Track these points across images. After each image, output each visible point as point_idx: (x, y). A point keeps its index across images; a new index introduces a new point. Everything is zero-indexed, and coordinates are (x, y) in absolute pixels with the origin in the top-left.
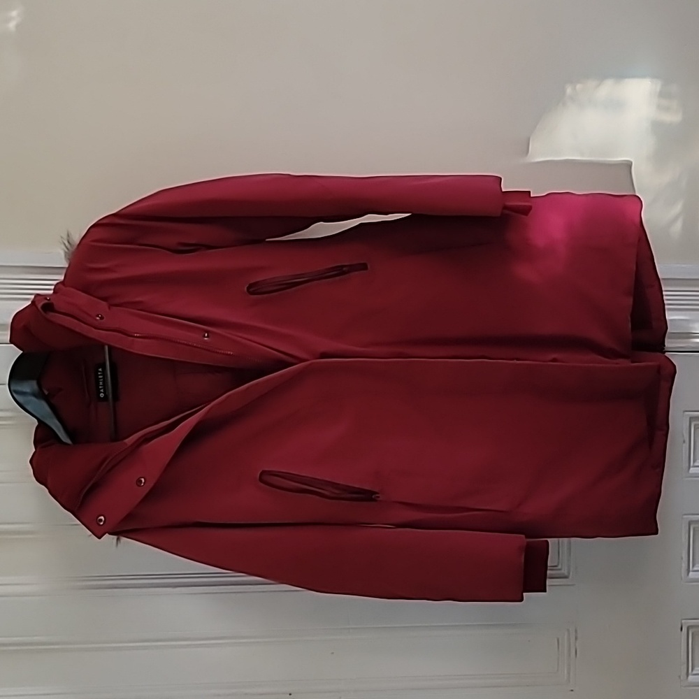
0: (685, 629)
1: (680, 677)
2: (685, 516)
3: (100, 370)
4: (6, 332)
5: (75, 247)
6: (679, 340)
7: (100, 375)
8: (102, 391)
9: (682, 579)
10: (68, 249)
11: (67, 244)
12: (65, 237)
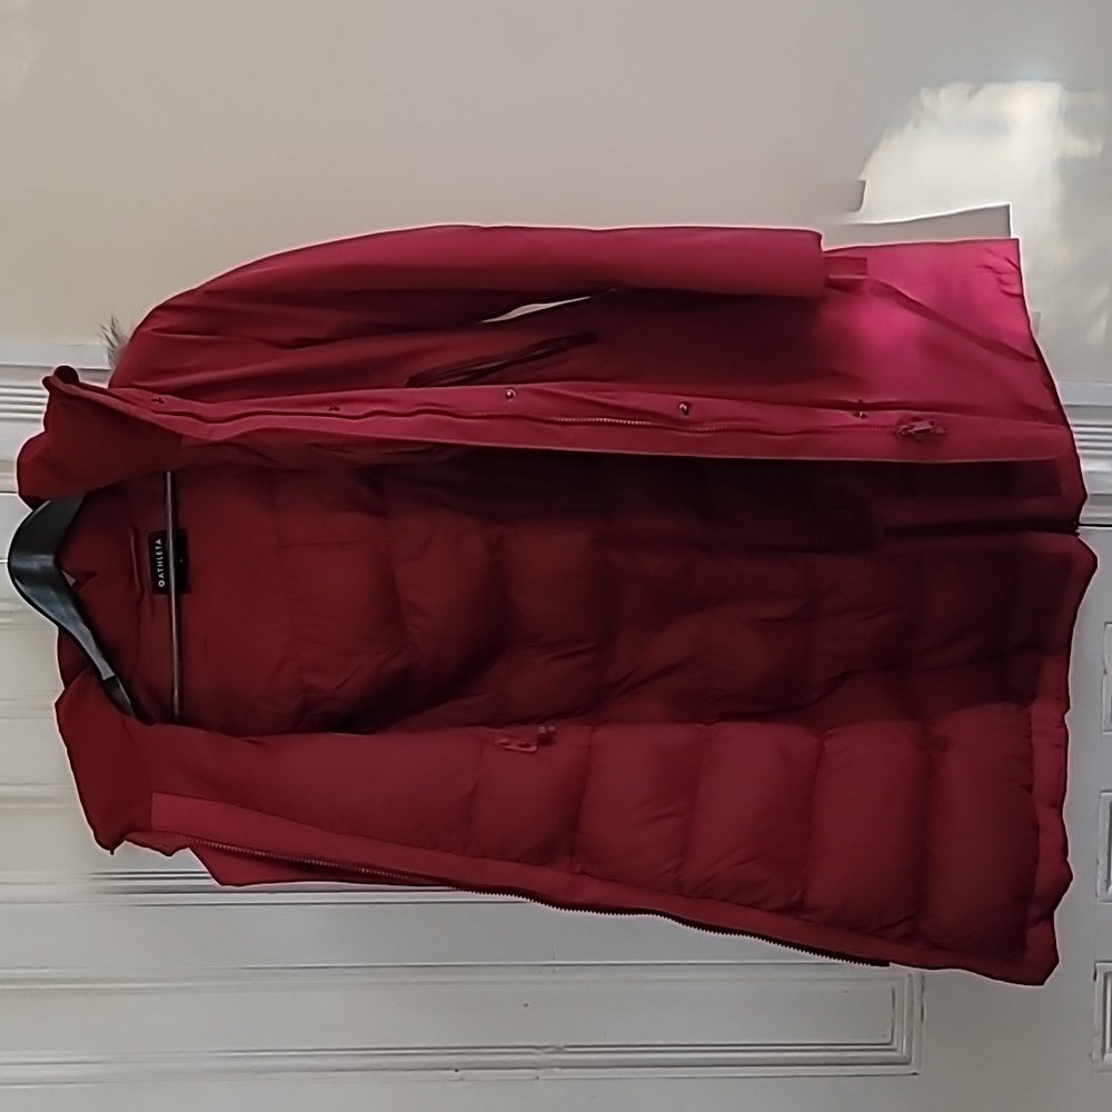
0: (1100, 977)
1: (1091, 1055)
2: (1104, 794)
3: (159, 542)
4: (10, 474)
5: (127, 342)
6: (1102, 507)
7: (159, 550)
8: (161, 576)
9: (1097, 895)
10: (112, 345)
11: (111, 336)
12: (108, 327)
